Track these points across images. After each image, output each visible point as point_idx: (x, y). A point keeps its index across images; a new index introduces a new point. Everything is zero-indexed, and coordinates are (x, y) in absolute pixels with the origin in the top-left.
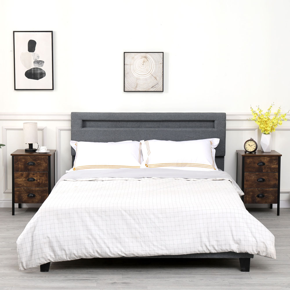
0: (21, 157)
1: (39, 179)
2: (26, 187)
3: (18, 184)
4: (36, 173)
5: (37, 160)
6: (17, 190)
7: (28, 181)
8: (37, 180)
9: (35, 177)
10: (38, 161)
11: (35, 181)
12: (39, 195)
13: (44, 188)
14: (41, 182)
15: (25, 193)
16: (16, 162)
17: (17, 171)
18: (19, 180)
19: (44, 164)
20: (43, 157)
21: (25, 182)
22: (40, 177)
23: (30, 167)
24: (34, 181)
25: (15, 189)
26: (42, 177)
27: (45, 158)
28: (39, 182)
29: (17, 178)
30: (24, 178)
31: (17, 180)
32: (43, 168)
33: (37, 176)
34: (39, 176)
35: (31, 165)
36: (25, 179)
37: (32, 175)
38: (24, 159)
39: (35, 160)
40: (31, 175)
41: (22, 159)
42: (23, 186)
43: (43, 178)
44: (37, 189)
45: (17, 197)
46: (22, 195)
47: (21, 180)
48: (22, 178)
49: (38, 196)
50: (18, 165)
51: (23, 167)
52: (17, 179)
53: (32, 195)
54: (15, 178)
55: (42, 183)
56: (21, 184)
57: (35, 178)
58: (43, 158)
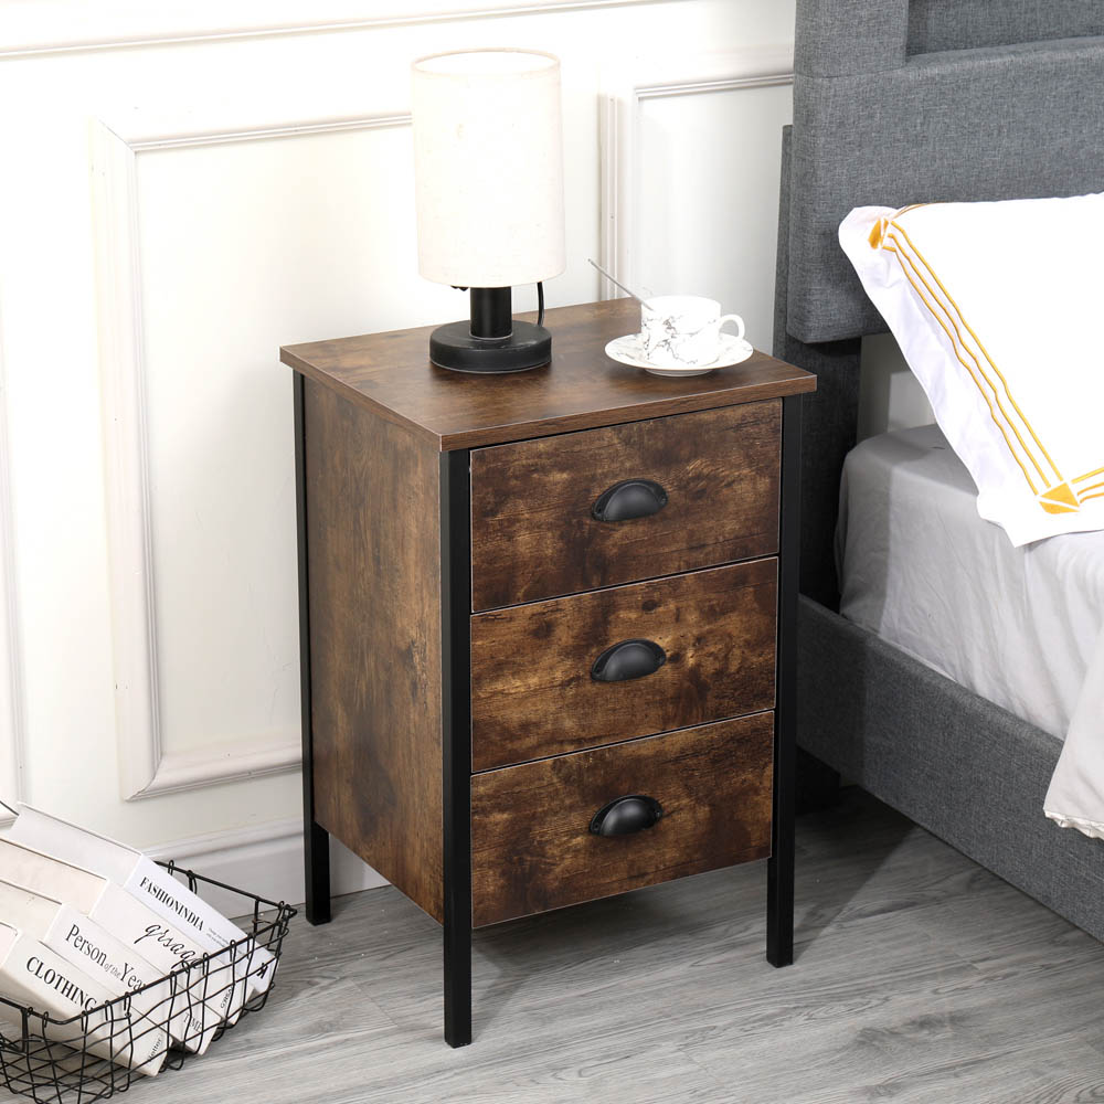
0: (541, 446)
1: (700, 640)
2: (579, 741)
3: (508, 734)
4: (675, 590)
5: (685, 452)
6: (490, 797)
7: (603, 681)
8: (677, 658)
9: (659, 625)
10: (688, 461)
11: (667, 672)
12: (689, 791)
13: (741, 721)
14: (710, 666)
15: (571, 808)
16: (493, 513)
17: (501, 596)
18: (515, 685)
19: (740, 479)
20: (741, 411)
21: (570, 692)
22: (711, 614)
23: (621, 534)
24: (654, 668)
25: (482, 785)
26: (724, 612)
27: (756, 423)
28: (694, 673)
29: (499, 668)
30: (566, 653)
31: (495, 694)
32: (731, 526)
33: (678, 618)
34: (699, 608)
35: (629, 516)
36: (569, 663)
37: (633, 615)
38: (562, 470)
39: (666, 459)
40: (622, 614)
41: (544, 470)
42: (556, 739)
43: (733, 623)
44: (681, 737)
45: (491, 865)
46: (537, 830)
47: (533, 681)
48: (547, 661)
49: (679, 809)
50: (510, 538)
51: (550, 546)
52: (499, 686)
53: (631, 811)
54: (478, 679)
55: (719, 673)
56: (537, 725)
57: (664, 641)
58: (738, 427)
